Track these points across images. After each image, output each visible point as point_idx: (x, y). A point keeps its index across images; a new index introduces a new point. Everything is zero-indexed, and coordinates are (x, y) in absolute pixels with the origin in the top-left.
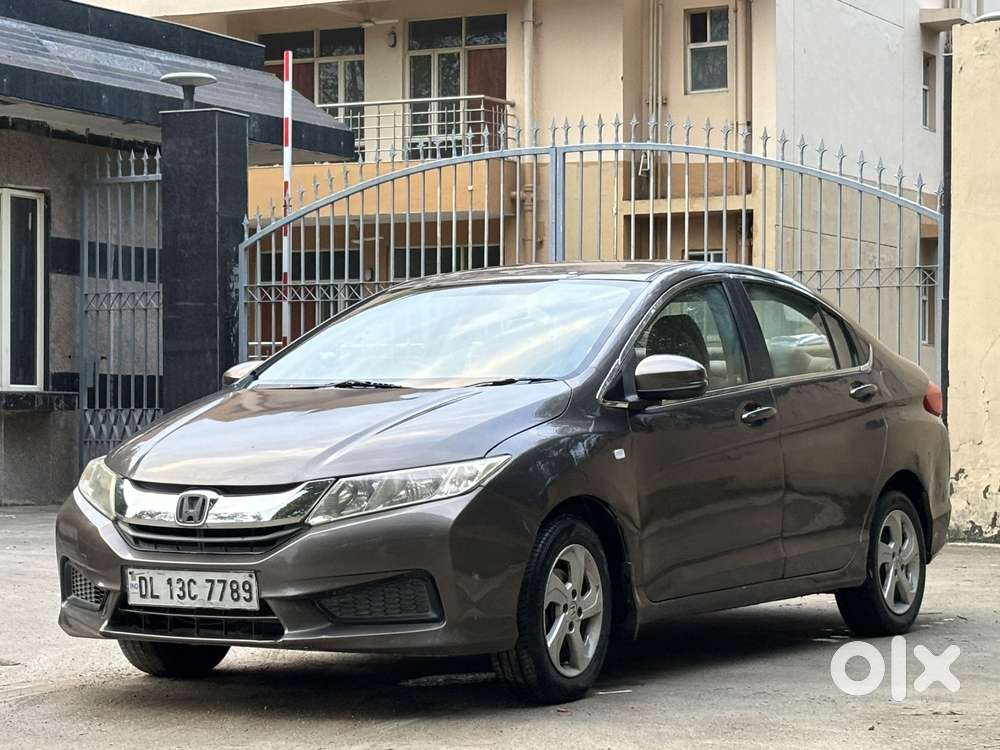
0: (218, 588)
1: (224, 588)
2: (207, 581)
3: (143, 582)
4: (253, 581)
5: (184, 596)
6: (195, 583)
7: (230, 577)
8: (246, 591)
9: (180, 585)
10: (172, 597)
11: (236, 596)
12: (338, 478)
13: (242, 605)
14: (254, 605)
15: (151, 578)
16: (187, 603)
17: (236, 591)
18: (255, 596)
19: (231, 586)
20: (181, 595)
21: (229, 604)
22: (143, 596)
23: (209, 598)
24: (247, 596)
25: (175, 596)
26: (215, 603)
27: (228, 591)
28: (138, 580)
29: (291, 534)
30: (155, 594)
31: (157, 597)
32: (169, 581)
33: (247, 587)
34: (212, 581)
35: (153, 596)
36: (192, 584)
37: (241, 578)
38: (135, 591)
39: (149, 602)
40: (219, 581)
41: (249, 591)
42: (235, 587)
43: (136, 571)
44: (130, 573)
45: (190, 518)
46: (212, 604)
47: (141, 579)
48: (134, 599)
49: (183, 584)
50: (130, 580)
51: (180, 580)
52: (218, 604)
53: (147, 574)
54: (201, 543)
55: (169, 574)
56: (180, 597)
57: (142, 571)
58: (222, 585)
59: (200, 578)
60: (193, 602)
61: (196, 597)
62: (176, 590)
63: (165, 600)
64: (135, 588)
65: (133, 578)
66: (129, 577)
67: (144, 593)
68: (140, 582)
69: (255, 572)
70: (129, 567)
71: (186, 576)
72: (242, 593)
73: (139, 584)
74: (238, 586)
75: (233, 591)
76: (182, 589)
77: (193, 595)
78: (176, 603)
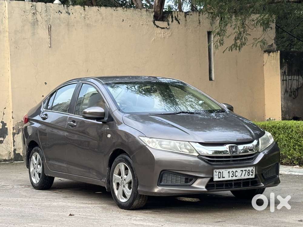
2: (241, 171)
3: (220, 173)
4: (254, 170)
6: (237, 172)
7: (248, 169)
8: (252, 172)
9: (233, 173)
10: (229, 177)
11: (249, 174)
13: (250, 177)
14: (253, 176)
15: (223, 172)
16: (234, 178)
17: (249, 173)
18: (254, 174)
20: (232, 176)
21: (246, 177)
22: (219, 178)
23: (241, 176)
25: (230, 176)
30: (223, 176)
32: (229, 172)
34: (242, 171)
35: (223, 177)
36: (236, 172)
37: (251, 169)
38: (217, 176)
39: (221, 179)
40: (245, 170)
42: (249, 172)
43: (217, 170)
44: (215, 171)
45: (234, 153)
47: (219, 172)
48: (216, 179)
49: (233, 172)
50: (215, 173)
51: (233, 171)
52: (243, 177)
53: (221, 171)
54: (231, 160)
55: (229, 170)
56: (232, 177)
57: (219, 170)
58: (245, 171)
59: (239, 170)
60: (236, 177)
61: (237, 176)
62: (231, 175)
63: (227, 178)
64: (216, 175)
65: (216, 173)
66: (215, 172)
67: (220, 177)
68: (219, 173)
69: (255, 166)
70: (215, 169)
71: (234, 170)
72: (251, 173)
73: (218, 174)
74: (250, 171)
75: (248, 173)
76: (233, 174)
77: (236, 176)
78: (230, 178)
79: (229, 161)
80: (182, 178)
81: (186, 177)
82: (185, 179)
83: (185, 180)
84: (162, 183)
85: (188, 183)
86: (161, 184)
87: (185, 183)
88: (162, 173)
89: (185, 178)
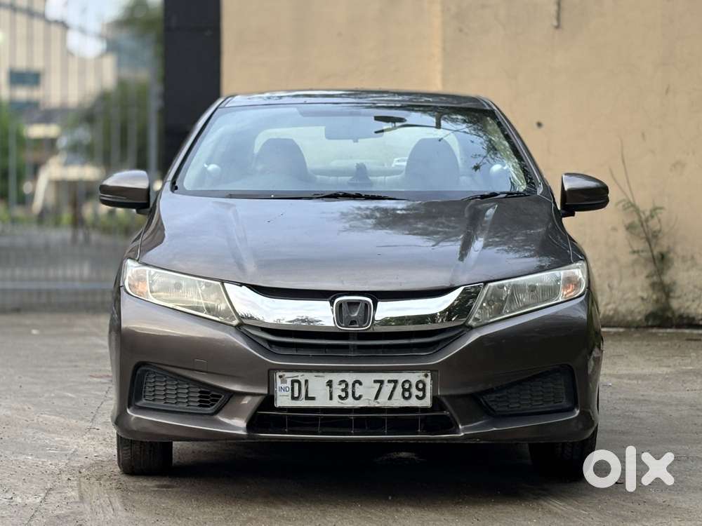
0: (388, 388)
1: (394, 388)
2: (376, 381)
3: (296, 386)
4: (428, 381)
5: (347, 396)
6: (360, 383)
7: (401, 377)
8: (419, 390)
9: (343, 386)
10: (331, 398)
11: (407, 394)
12: (486, 283)
13: (413, 402)
14: (427, 402)
15: (306, 381)
16: (350, 403)
17: (408, 390)
18: (428, 394)
19: (403, 386)
20: (343, 395)
21: (398, 402)
22: (293, 398)
23: (376, 397)
24: (420, 394)
25: (335, 396)
26: (383, 402)
27: (399, 389)
28: (289, 384)
29: (456, 335)
30: (309, 396)
31: (313, 399)
32: (330, 383)
33: (421, 386)
34: (381, 382)
35: (307, 398)
36: (357, 385)
37: (414, 377)
38: (286, 393)
39: (302, 403)
40: (389, 381)
41: (423, 390)
42: (407, 386)
43: (287, 374)
44: (280, 377)
45: (353, 323)
46: (378, 403)
47: (293, 382)
48: (283, 400)
49: (347, 385)
50: (279, 383)
51: (344, 381)
52: (385, 403)
53: (302, 377)
54: (354, 346)
55: (329, 376)
56: (340, 397)
57: (296, 374)
58: (392, 385)
59: (368, 379)
60: (356, 402)
61: (360, 397)
62: (338, 391)
63: (322, 401)
64: (284, 390)
65: (284, 381)
66: (279, 380)
67: (296, 395)
68: (292, 385)
69: (431, 371)
70: (280, 370)
71: (350, 378)
72: (415, 391)
73: (290, 386)
74: (410, 385)
75: (405, 390)
76: (345, 390)
77: (357, 395)
78: (336, 403)
79: (346, 347)
80: (191, 390)
81: (203, 390)
82: (199, 395)
83: (199, 397)
84: (142, 402)
85: (208, 407)
86: (139, 404)
87: (200, 406)
88: (139, 372)
89: (200, 392)
